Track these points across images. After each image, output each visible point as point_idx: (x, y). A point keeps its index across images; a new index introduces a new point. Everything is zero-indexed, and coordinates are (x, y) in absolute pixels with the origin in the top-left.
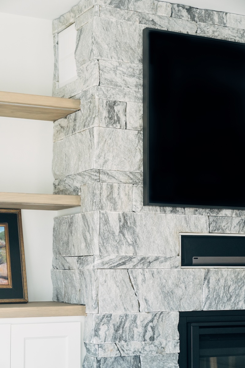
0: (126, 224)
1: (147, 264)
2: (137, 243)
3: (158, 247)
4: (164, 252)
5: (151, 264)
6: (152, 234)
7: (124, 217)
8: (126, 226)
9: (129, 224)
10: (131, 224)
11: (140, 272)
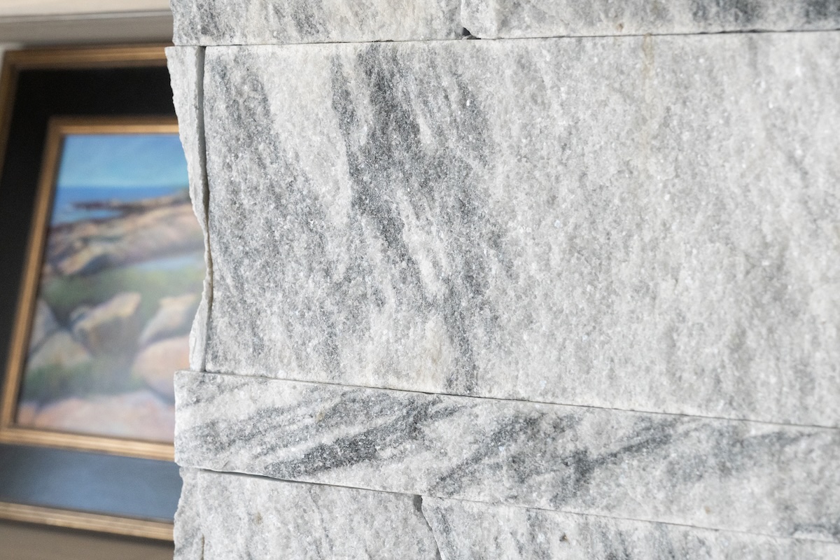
0: (395, 138)
1: (548, 477)
2: (489, 293)
3: (670, 334)
4: (728, 386)
5: (597, 473)
6: (628, 221)
7: (381, 87)
8: (397, 155)
9: (426, 136)
10: (440, 132)
11: (513, 534)
